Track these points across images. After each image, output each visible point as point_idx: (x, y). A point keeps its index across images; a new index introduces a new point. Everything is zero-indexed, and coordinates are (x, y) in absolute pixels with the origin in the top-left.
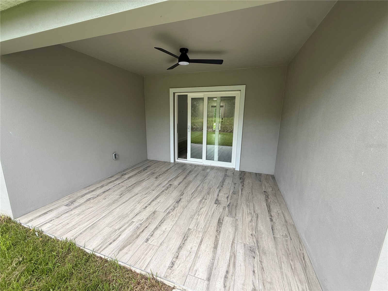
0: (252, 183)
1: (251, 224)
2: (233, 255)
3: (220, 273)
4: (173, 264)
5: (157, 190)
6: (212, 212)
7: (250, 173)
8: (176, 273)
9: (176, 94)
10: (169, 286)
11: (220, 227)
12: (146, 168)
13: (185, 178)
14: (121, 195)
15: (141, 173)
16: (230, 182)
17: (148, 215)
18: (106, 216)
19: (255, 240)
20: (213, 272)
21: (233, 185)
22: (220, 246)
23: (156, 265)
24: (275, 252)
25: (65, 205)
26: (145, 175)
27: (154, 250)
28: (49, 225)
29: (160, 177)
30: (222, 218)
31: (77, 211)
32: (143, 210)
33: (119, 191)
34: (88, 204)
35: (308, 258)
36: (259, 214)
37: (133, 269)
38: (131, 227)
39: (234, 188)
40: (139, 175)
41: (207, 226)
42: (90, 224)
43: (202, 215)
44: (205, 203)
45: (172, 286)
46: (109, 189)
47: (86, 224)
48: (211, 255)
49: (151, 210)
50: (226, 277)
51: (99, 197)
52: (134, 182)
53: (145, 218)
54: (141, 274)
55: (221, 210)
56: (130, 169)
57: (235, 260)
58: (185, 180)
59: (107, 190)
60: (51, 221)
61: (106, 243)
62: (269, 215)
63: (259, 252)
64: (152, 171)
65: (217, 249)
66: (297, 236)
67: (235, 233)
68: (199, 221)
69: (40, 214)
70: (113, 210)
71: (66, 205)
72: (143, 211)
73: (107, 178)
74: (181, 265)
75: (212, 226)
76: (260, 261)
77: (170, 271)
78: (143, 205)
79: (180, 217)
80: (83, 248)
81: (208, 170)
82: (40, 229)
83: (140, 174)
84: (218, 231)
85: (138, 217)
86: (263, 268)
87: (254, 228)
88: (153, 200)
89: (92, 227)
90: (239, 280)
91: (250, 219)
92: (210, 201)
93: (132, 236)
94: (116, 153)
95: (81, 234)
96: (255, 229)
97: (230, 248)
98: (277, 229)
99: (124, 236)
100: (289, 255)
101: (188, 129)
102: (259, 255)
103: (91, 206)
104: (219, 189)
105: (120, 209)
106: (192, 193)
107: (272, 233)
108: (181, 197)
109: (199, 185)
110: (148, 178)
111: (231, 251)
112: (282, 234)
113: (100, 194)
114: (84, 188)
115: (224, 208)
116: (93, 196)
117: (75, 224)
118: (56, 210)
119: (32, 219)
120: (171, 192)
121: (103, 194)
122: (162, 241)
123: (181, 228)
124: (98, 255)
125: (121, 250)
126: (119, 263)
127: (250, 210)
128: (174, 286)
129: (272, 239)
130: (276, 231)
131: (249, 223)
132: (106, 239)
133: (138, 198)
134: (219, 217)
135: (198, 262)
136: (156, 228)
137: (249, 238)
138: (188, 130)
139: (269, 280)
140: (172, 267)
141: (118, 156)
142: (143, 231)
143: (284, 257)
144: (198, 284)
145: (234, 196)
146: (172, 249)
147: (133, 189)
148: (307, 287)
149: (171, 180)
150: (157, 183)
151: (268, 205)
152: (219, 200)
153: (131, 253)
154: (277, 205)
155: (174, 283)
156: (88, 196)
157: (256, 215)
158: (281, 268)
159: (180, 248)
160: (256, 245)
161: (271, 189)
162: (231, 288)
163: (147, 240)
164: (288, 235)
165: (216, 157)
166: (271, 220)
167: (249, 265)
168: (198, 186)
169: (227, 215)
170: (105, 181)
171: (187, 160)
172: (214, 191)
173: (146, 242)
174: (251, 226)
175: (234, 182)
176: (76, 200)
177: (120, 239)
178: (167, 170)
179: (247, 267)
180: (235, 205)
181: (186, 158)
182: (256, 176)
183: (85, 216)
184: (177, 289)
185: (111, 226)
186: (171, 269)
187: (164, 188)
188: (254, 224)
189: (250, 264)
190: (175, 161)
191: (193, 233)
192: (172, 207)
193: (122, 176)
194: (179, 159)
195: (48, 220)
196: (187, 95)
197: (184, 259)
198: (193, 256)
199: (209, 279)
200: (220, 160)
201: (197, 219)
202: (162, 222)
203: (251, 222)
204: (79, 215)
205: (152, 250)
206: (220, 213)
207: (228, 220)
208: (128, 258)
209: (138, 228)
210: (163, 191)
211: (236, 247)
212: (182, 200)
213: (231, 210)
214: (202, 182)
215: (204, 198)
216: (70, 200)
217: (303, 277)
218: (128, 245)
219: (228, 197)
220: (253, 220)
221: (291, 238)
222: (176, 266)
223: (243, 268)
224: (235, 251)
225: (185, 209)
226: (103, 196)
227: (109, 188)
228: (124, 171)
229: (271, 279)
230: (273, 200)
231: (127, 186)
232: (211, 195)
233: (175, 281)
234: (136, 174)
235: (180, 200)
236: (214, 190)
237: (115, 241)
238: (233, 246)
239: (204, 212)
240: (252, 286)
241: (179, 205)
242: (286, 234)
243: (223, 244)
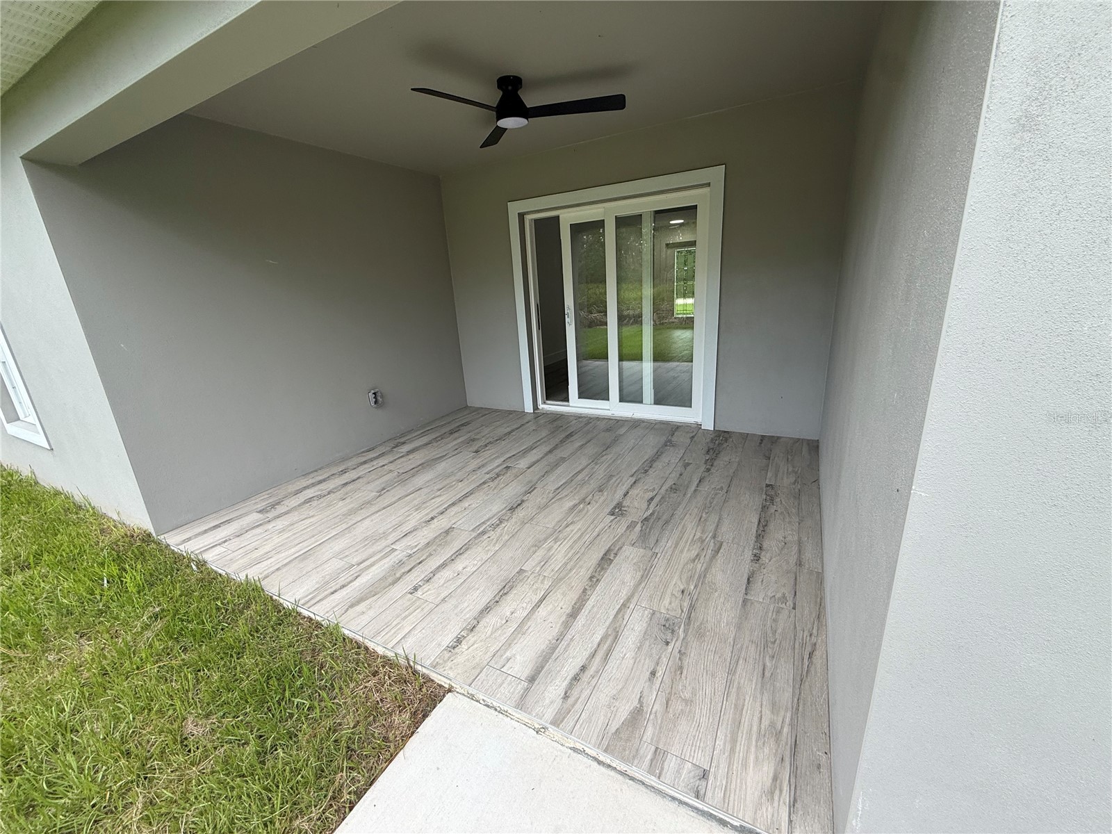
0: (739, 464)
1: (690, 566)
2: (614, 634)
3: (566, 669)
4: (459, 641)
5: (470, 480)
6: (595, 534)
7: (745, 437)
8: (460, 659)
9: (528, 218)
10: (441, 686)
11: (603, 569)
12: (458, 427)
13: (550, 452)
14: (382, 491)
15: (442, 439)
16: (675, 460)
17: (432, 536)
18: (337, 536)
19: (686, 604)
20: (548, 664)
21: (679, 469)
22: (587, 611)
23: (420, 641)
24: (732, 636)
25: (258, 510)
26: (451, 444)
27: (425, 611)
28: (219, 550)
29: (487, 448)
30: (617, 549)
31: (280, 524)
32: (424, 524)
33: (377, 482)
34: (305, 512)
35: (824, 656)
36: (724, 544)
37: (371, 645)
38: (388, 559)
39: (681, 475)
40: (435, 444)
41: (569, 567)
42: (301, 550)
43: (565, 539)
44: (585, 512)
45: (447, 686)
46: (359, 478)
47: (293, 550)
48: (555, 631)
49: (443, 526)
50: (576, 678)
51: (332, 495)
52: (420, 462)
53: (424, 542)
54: (384, 657)
55: (621, 529)
56: (419, 430)
57: (614, 645)
58: (549, 456)
59: (353, 481)
60: (225, 542)
61: (326, 590)
62: (754, 546)
63: (686, 631)
64: (469, 434)
65: (575, 618)
66: (816, 602)
67: (640, 583)
68: (552, 555)
69: (207, 528)
70: (355, 524)
71: (260, 512)
72: (422, 527)
73: (359, 452)
74: (476, 646)
75: (581, 567)
76: (680, 651)
77: (447, 655)
78: (427, 514)
79: (509, 543)
80: (277, 598)
81: (622, 431)
82: (200, 557)
83: (439, 442)
84: (594, 580)
85: (409, 541)
86: (681, 668)
87: (696, 577)
88: (453, 504)
89: (304, 556)
90: (607, 686)
91: (694, 553)
92: (598, 510)
93: (384, 578)
94: (377, 390)
95: (278, 569)
96: (699, 577)
97: (612, 617)
98: (762, 581)
99: (365, 579)
100: (770, 644)
101: (566, 316)
102: (684, 639)
103: (311, 514)
104: (633, 479)
105: (372, 521)
106: (556, 487)
107: (743, 591)
108: (525, 498)
109: (582, 470)
110: (456, 452)
111: (610, 625)
112: (773, 594)
113: (335, 488)
114: (303, 475)
115: (631, 526)
116: (319, 493)
117: (271, 549)
118: (239, 520)
119: (190, 538)
120: (503, 485)
121: (342, 488)
122: (447, 594)
123: (502, 567)
124: (306, 613)
125: (352, 606)
126: (346, 632)
127: (703, 532)
128: (452, 687)
129: (739, 604)
130: (757, 586)
131: (687, 563)
132: (327, 583)
133: (418, 498)
134: (609, 548)
135: (520, 642)
136: (443, 566)
137: (673, 599)
138: (567, 320)
139: (687, 695)
140: (454, 648)
141: (382, 397)
142: (410, 570)
143: (752, 648)
144: (504, 685)
145: (672, 495)
146: (464, 612)
147: (414, 478)
148: (788, 720)
149: (514, 455)
150: (474, 464)
151: (762, 520)
152: (624, 507)
153: (371, 613)
154: (790, 523)
155: (450, 680)
156: (310, 493)
157: (715, 544)
158: (731, 672)
159: (487, 610)
160: (685, 615)
161: (792, 480)
162: (580, 700)
163: (416, 589)
164: (790, 597)
165: (648, 392)
166: (757, 558)
167: (645, 659)
168: (579, 472)
169: (633, 542)
170: (354, 458)
171: (568, 406)
172: (619, 484)
173: (411, 594)
174: (688, 572)
175: (686, 461)
176: (282, 501)
177: (356, 583)
178: (510, 433)
179: (640, 661)
180: (664, 517)
181: (567, 399)
182: (761, 443)
183: (295, 534)
184: (458, 692)
185: (344, 558)
186: (450, 651)
187: (488, 476)
188: (699, 567)
189: (651, 656)
190: (535, 407)
191: (529, 580)
192: (494, 520)
193: (394, 447)
194: (549, 402)
195: (220, 539)
196: (558, 217)
197: (489, 633)
198: (510, 629)
199: (532, 679)
200: (658, 401)
201: (550, 549)
202: (459, 553)
203: (694, 560)
204: (283, 531)
205: (420, 609)
206: (614, 537)
207: (631, 555)
208: (364, 623)
209: (401, 563)
210: (484, 483)
211: (626, 617)
212: (524, 505)
213: (648, 530)
214: (593, 461)
215: (584, 499)
216: (270, 501)
217: (786, 697)
218: (370, 597)
219: (652, 499)
220: (702, 557)
221: (795, 604)
222: (464, 646)
223: (628, 662)
224: (620, 626)
225: (527, 525)
226: (340, 492)
227: (357, 476)
228: (403, 435)
229: (694, 693)
230: (786, 508)
231: (401, 471)
232: (605, 493)
233: (452, 675)
234: (429, 444)
235: (519, 505)
236: (621, 481)
237: (345, 588)
238: (622, 613)
239: (572, 534)
240: (636, 703)
241: (514, 516)
242: (784, 594)
243: (595, 609)
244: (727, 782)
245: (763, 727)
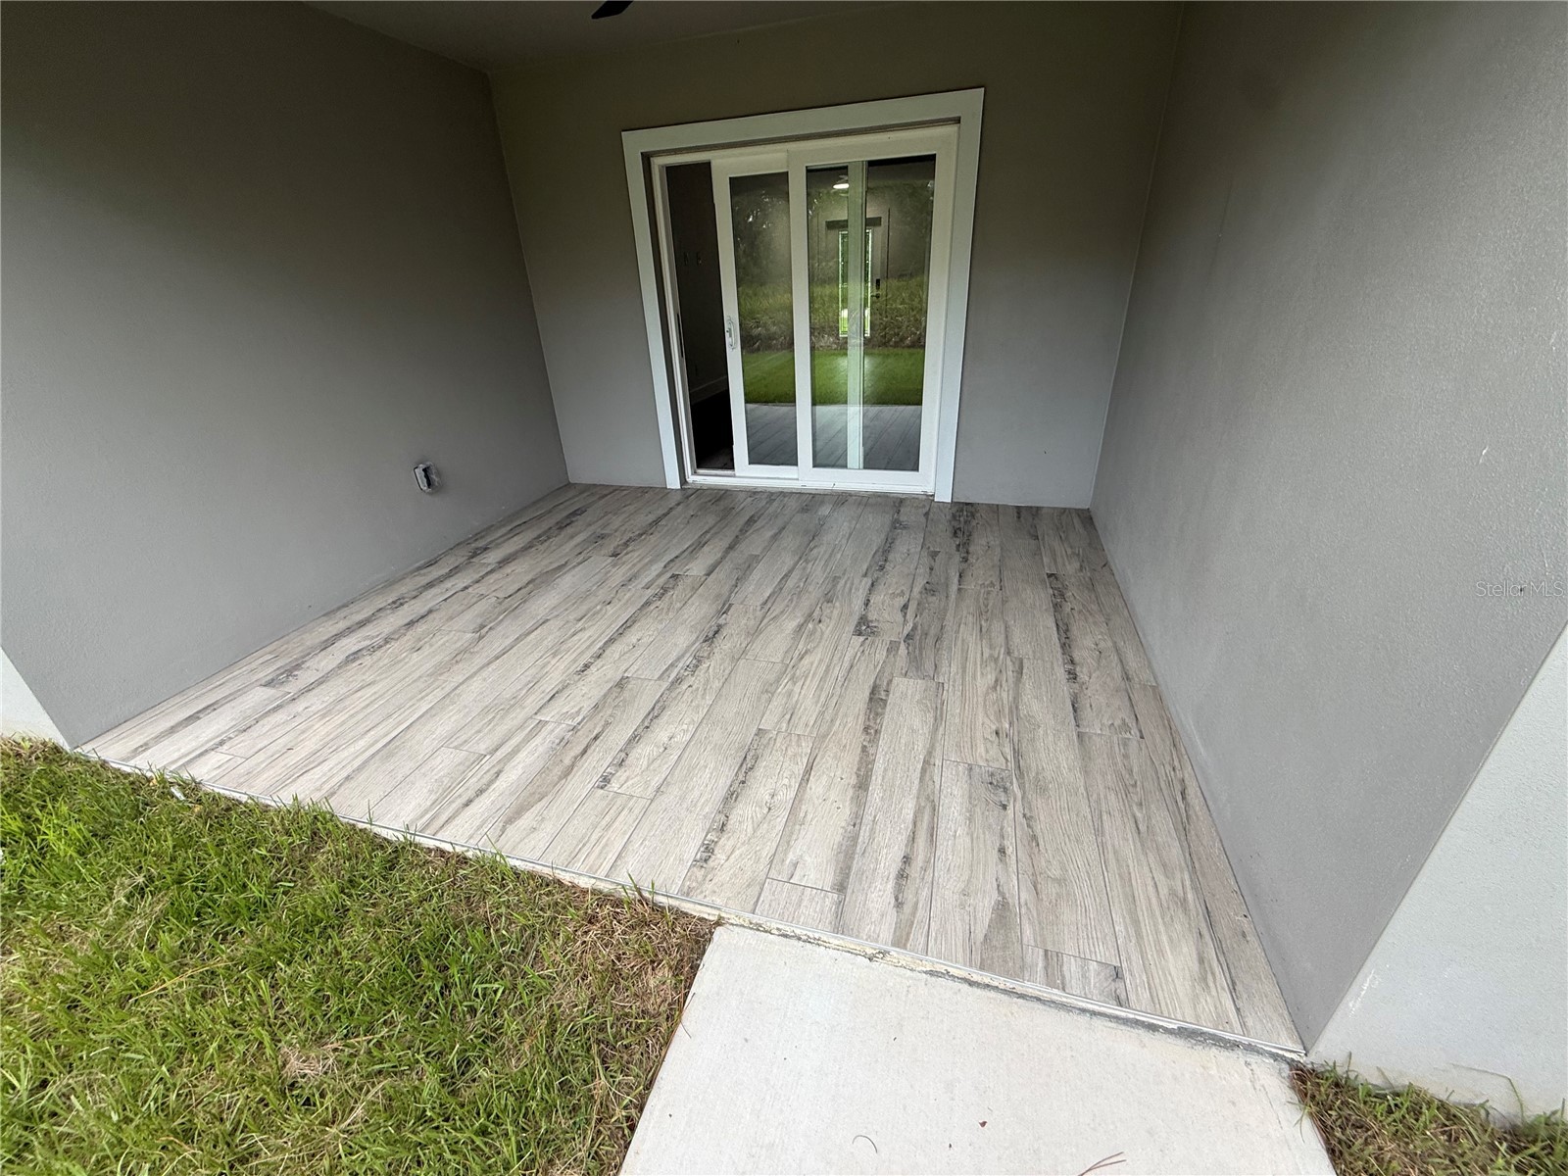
0: (1002, 549)
1: (993, 696)
2: (929, 806)
3: (882, 865)
4: (709, 849)
5: (623, 601)
6: (846, 665)
7: (995, 509)
8: (722, 876)
9: (658, 162)
10: (701, 919)
11: (877, 714)
12: (568, 517)
13: (731, 547)
14: (481, 630)
15: (549, 538)
16: (915, 548)
17: (597, 694)
18: (433, 712)
19: (1008, 750)
20: (855, 862)
21: (926, 560)
22: (880, 778)
23: (648, 860)
24: (1082, 783)
25: (263, 682)
26: (566, 546)
27: (636, 811)
28: (215, 759)
29: (630, 548)
30: (885, 684)
31: (316, 701)
32: (577, 678)
33: (468, 616)
34: (355, 675)
35: (1199, 793)
36: (1025, 661)
37: (566, 878)
38: (538, 740)
39: (931, 569)
40: (541, 548)
41: (828, 717)
42: (376, 742)
43: (806, 677)
44: (818, 634)
45: (711, 918)
46: (430, 611)
47: (362, 743)
48: (847, 812)
49: (609, 676)
50: (902, 876)
51: (394, 646)
52: (529, 578)
53: (587, 706)
54: (595, 892)
55: (881, 655)
56: (504, 526)
57: (936, 820)
58: (732, 554)
59: (423, 617)
60: (222, 743)
61: (453, 802)
62: (1063, 659)
63: (1022, 786)
64: (593, 528)
65: (867, 790)
66: (1164, 725)
67: (936, 729)
68: (797, 702)
69: (172, 723)
70: (456, 688)
71: (268, 684)
72: (576, 682)
73: (411, 568)
74: (737, 852)
75: (846, 715)
76: (1024, 816)
77: (700, 874)
78: (575, 661)
79: (724, 690)
80: (368, 826)
81: (825, 510)
82: (185, 776)
83: (546, 544)
84: (871, 732)
85: (561, 706)
86: (1034, 838)
87: (1007, 711)
88: (611, 641)
89: (388, 750)
90: (948, 880)
91: (991, 678)
92: (836, 626)
93: (544, 770)
94: (428, 463)
95: (348, 778)
96: (1011, 711)
97: (917, 782)
98: (1091, 706)
99: (513, 775)
100: (1131, 789)
101: (727, 335)
102: (1023, 798)
103: (368, 680)
104: (867, 581)
105: (485, 680)
106: (762, 600)
107: (1073, 721)
108: (721, 621)
109: (790, 572)
110: (581, 558)
111: (919, 794)
112: (1111, 722)
113: (394, 633)
114: (324, 615)
115: (892, 648)
116: (368, 642)
117: (318, 747)
118: (232, 704)
119: (146, 744)
120: (679, 605)
121: (407, 630)
122: (661, 781)
123: (729, 729)
124: (431, 844)
125: (510, 821)
126: (512, 862)
127: (991, 647)
128: (720, 918)
129: (1073, 740)
130: (1087, 714)
131: (987, 693)
132: (449, 789)
133: (550, 635)
134: (875, 681)
135: (801, 836)
136: (635, 738)
137: (989, 745)
138: (728, 340)
139: (1056, 872)
140: (706, 861)
141: (439, 474)
142: (585, 751)
143: (1112, 797)
144: (805, 903)
145: (931, 599)
146: (700, 804)
147: (527, 605)
148: (1188, 883)
149: (677, 557)
150: (619, 574)
151: (1060, 624)
152: (872, 621)
153: (549, 828)
154: (1095, 623)
155: (719, 909)
156: (350, 644)
157: (1014, 663)
158: (1099, 832)
159: (731, 797)
160: (1012, 765)
161: (1077, 565)
162: (920, 905)
163: (606, 780)
164: (1131, 723)
165: (855, 451)
166: (1073, 676)
167: (984, 833)
168: (786, 575)
169: (904, 672)
170: (408, 580)
171: (734, 476)
172: (851, 589)
173: (602, 788)
174: (994, 704)
175: (932, 549)
176: (303, 663)
177: (501, 784)
178: (656, 522)
179: (978, 838)
180: (933, 631)
181: (729, 465)
182: (1019, 517)
183: (352, 716)
184: (732, 924)
185: (461, 745)
186: (702, 867)
187: (650, 592)
188: (1006, 696)
189: (990, 826)
190: (683, 480)
191: (778, 744)
192: (688, 660)
193: (472, 557)
194: (701, 471)
195: (207, 742)
196: (708, 165)
197: (750, 830)
198: (779, 819)
199: (841, 887)
200: (870, 463)
201: (790, 694)
202: (654, 715)
203: (994, 688)
204: (326, 714)
205: (625, 812)
206: (875, 668)
207: (907, 691)
208: (542, 846)
209: (564, 743)
210: (647, 603)
211: (937, 779)
212: (724, 632)
213: (917, 652)
214: (800, 558)
215: (810, 615)
216: (279, 664)
217: (1175, 853)
218: (535, 803)
219: (905, 607)
220: (1004, 682)
221: (1140, 731)
222: (720, 856)
223: (964, 841)
224: (934, 793)
225: (742, 662)
226: (406, 638)
227: (427, 608)
228: (477, 536)
229: (1064, 869)
230: (1083, 605)
231: (501, 595)
232: (837, 604)
233: (719, 902)
234: (531, 547)
235: (716, 632)
236: (852, 584)
237: (485, 795)
238: (928, 774)
239: (813, 669)
240: (995, 895)
241: (716, 650)
242: (1123, 720)
243: (890, 773)
244: (1148, 978)
245: (1163, 898)
